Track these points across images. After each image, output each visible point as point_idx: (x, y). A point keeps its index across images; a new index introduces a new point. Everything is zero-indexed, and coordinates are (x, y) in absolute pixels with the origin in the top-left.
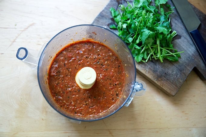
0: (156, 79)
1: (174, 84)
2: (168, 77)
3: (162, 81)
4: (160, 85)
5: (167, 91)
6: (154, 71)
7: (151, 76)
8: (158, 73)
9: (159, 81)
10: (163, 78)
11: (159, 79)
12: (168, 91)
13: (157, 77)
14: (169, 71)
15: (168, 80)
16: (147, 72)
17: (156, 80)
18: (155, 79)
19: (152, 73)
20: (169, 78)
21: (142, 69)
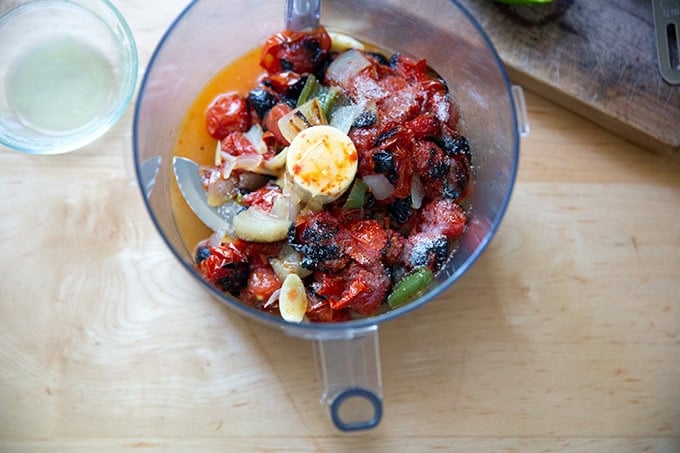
0: (596, 96)
1: (670, 103)
2: (640, 76)
3: (623, 99)
4: (614, 115)
5: (650, 133)
6: (585, 66)
7: (575, 85)
8: (601, 71)
9: (609, 99)
10: (624, 87)
11: (610, 93)
12: (654, 132)
13: (598, 85)
14: (643, 54)
15: (643, 88)
16: (557, 73)
17: (598, 99)
18: (591, 95)
19: (577, 74)
20: (646, 84)
21: (535, 67)
